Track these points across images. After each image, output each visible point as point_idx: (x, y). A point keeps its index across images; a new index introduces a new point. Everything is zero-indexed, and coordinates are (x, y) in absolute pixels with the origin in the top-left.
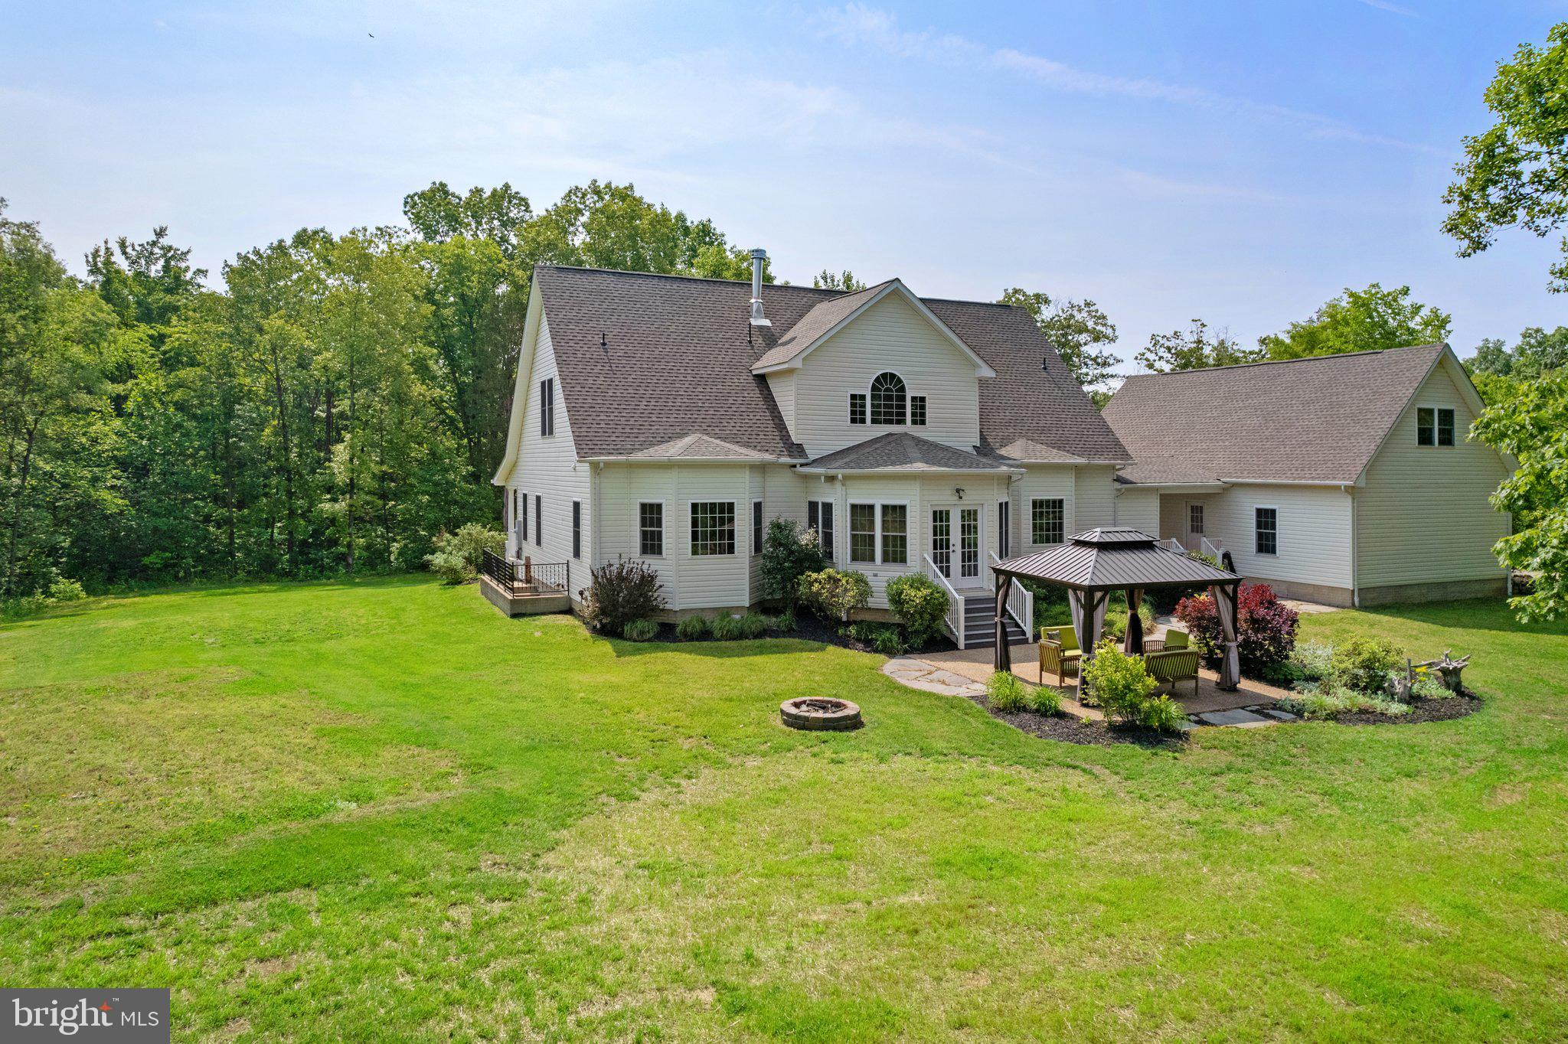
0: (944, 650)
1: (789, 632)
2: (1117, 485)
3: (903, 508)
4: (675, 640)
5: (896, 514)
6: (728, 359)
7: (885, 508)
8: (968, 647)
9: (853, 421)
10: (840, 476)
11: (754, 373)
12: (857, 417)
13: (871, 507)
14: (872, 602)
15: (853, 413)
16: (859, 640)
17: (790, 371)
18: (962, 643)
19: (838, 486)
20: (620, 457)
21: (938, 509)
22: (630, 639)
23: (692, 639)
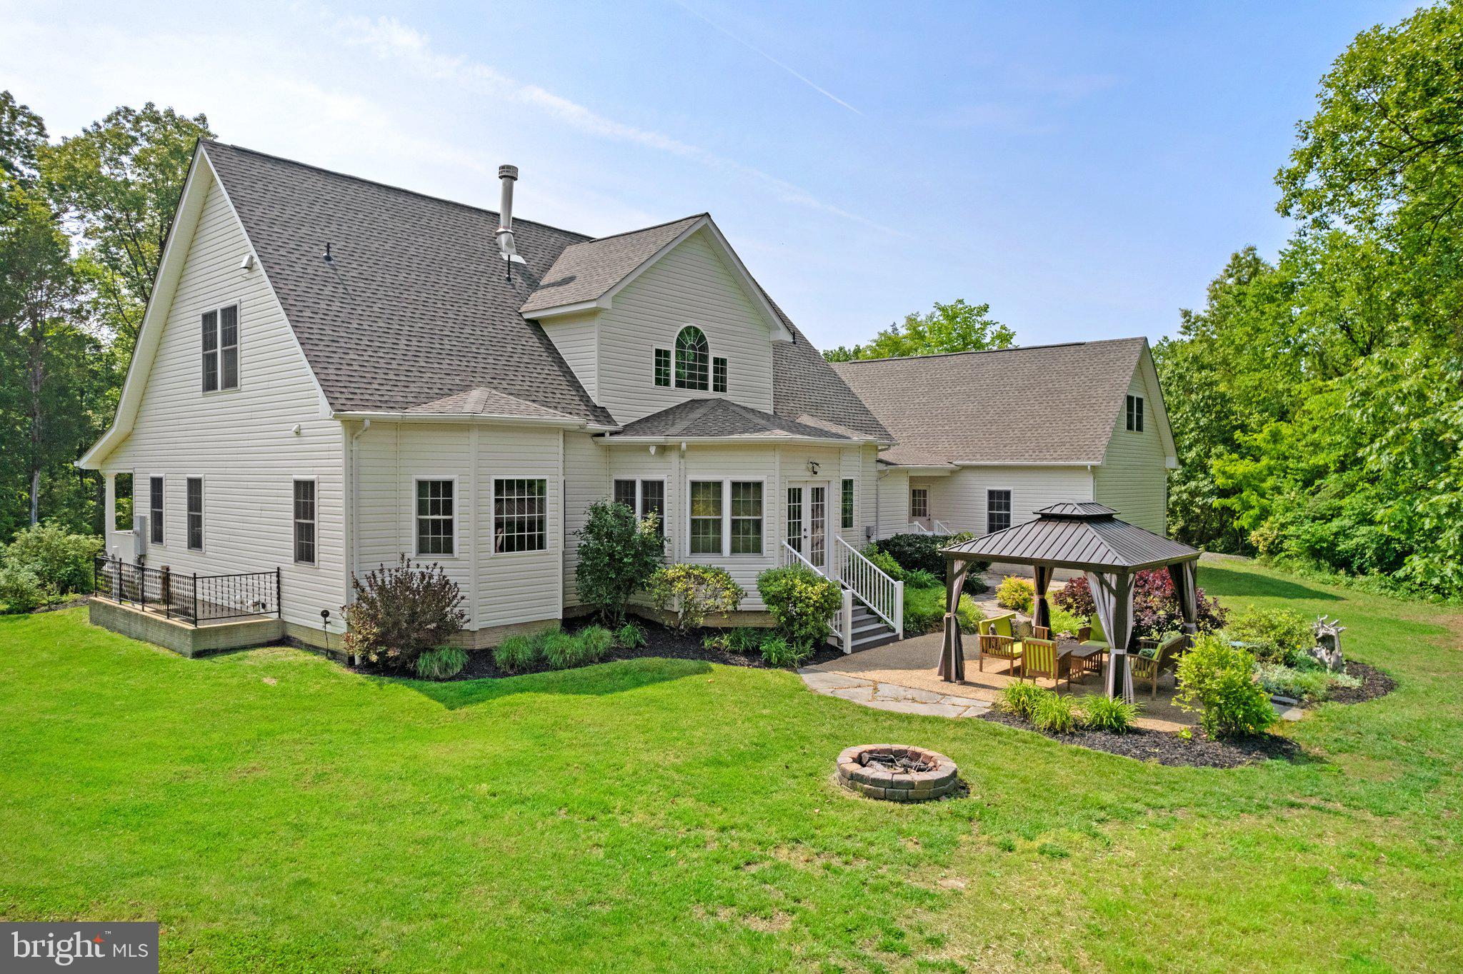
0: (831, 659)
1: (636, 650)
2: (881, 467)
3: (758, 485)
4: (498, 673)
5: (748, 492)
6: (489, 296)
7: (735, 485)
8: (856, 649)
9: (658, 382)
10: (684, 446)
11: (526, 316)
12: (662, 380)
13: (719, 485)
14: (744, 605)
15: (658, 372)
16: (734, 652)
17: (593, 313)
18: (847, 648)
19: (673, 458)
20: (393, 413)
21: (793, 486)
22: (428, 678)
23: (522, 670)
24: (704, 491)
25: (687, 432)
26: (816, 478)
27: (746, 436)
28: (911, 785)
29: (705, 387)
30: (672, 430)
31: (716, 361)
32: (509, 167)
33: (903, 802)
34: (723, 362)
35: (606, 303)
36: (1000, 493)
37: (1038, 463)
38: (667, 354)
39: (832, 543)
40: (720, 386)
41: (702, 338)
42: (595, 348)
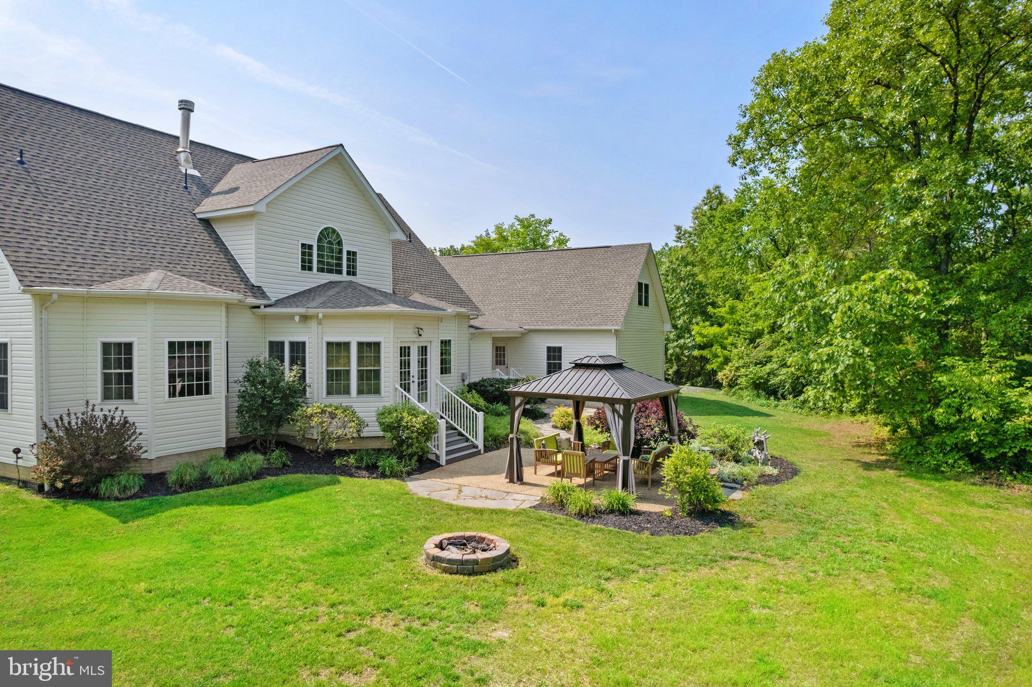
0: (430, 469)
1: (284, 469)
2: (472, 330)
3: (377, 345)
4: (170, 491)
5: (370, 350)
6: (169, 200)
7: (360, 345)
8: (449, 462)
9: (303, 268)
10: (320, 315)
11: (199, 216)
12: (306, 266)
13: (347, 345)
14: (365, 433)
15: (303, 261)
16: (358, 468)
17: (251, 216)
18: (443, 461)
19: (313, 324)
20: (79, 289)
21: (403, 345)
22: (109, 499)
23: (190, 488)
24: (337, 349)
25: (323, 305)
26: (421, 339)
27: (368, 309)
28: (476, 562)
29: (340, 272)
30: (315, 303)
31: (349, 253)
32: (186, 101)
33: (470, 575)
34: (354, 253)
35: (261, 208)
36: (554, 348)
37: (580, 328)
38: (310, 247)
39: (433, 385)
40: (352, 272)
41: (338, 235)
42: (253, 241)
